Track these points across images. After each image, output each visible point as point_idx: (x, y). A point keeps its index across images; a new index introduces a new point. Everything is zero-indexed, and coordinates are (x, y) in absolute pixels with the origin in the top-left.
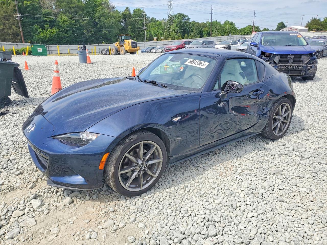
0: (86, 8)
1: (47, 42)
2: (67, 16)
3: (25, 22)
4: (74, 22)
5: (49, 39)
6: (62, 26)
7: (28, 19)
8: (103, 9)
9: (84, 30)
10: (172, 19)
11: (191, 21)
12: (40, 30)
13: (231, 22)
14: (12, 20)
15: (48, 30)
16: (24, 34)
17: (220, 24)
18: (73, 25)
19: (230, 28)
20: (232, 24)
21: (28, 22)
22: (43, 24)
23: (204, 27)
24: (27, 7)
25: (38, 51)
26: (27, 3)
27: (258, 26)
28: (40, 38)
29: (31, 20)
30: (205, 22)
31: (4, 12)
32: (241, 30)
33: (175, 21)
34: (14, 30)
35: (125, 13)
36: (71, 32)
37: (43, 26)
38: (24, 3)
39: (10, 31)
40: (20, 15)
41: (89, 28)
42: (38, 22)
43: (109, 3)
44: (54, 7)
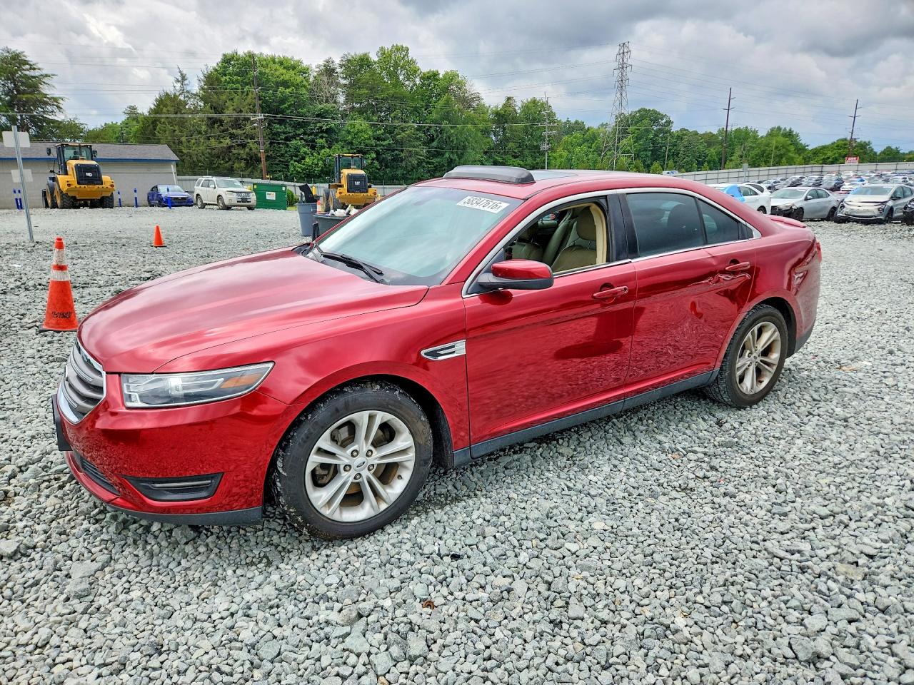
0: (413, 100)
1: (319, 176)
2: (368, 119)
3: (278, 134)
4: (382, 133)
5: (322, 170)
6: (354, 141)
7: (283, 126)
8: (448, 101)
9: (402, 151)
10: (625, 125)
11: (675, 128)
12: (305, 149)
13: (788, 129)
14: (248, 127)
15: (323, 151)
16: (268, 158)
17: (755, 137)
18: (379, 140)
19: (783, 147)
20: (789, 134)
21: (284, 133)
22: (313, 136)
23: (710, 144)
24: (283, 101)
25: (268, 197)
26: (284, 93)
27: (867, 141)
28: (303, 170)
29: (289, 129)
30: (715, 132)
31: (234, 110)
32: (816, 152)
33: (631, 129)
34: (251, 149)
35: (502, 111)
36: (374, 155)
37: (313, 141)
38: (279, 91)
39: (243, 153)
40: (262, 117)
41: (414, 147)
42: (304, 133)
43: (467, 87)
44: (341, 99)
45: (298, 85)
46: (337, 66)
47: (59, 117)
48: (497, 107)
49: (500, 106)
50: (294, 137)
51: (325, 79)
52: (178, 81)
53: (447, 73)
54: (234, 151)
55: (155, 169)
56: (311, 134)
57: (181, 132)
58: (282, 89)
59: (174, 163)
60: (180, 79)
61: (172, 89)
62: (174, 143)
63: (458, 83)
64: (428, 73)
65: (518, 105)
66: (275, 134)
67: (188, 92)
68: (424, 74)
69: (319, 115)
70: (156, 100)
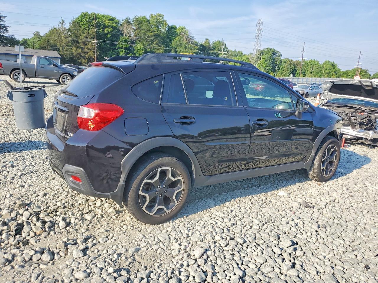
2: (143, 44)
4: (150, 51)
6: (136, 53)
11: (282, 58)
13: (332, 62)
17: (318, 64)
19: (330, 70)
20: (333, 65)
21: (106, 48)
24: (107, 34)
26: (108, 31)
27: (367, 69)
30: (301, 61)
31: (85, 37)
32: (344, 73)
34: (90, 55)
35: (204, 45)
38: (105, 30)
39: (87, 56)
40: (97, 41)
42: (115, 49)
43: (189, 33)
44: (132, 35)
45: (114, 27)
46: (131, 20)
47: (6, 34)
49: (203, 43)
50: (110, 50)
51: (126, 26)
52: (60, 23)
53: (180, 27)
54: (83, 55)
59: (59, 59)
61: (57, 26)
63: (185, 31)
64: (172, 26)
65: (211, 43)
67: (65, 28)
68: (170, 26)
69: (122, 41)
70: (50, 31)
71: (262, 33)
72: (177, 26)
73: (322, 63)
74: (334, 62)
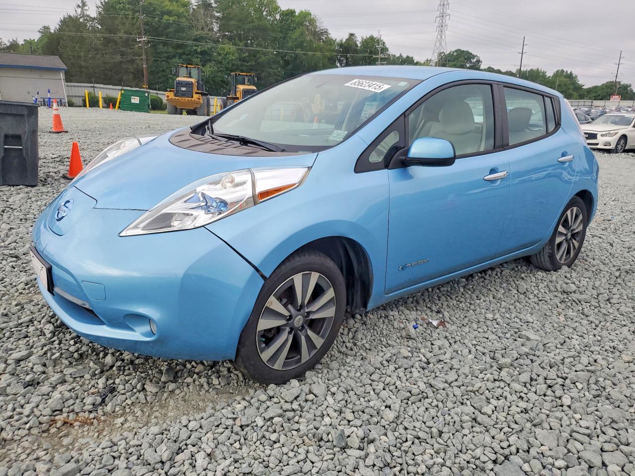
0: (274, 31)
2: (235, 44)
3: (161, 53)
4: (247, 56)
6: (223, 61)
7: (166, 48)
8: (302, 34)
9: (263, 71)
10: (445, 60)
11: (483, 66)
13: (569, 72)
16: (152, 73)
17: (544, 77)
18: (244, 61)
19: (565, 85)
20: (570, 76)
21: (167, 53)
22: (189, 57)
24: (168, 26)
25: (133, 101)
26: (168, 20)
27: (628, 83)
29: (171, 50)
31: (125, 32)
32: (589, 91)
33: (450, 64)
34: (138, 64)
35: (346, 45)
38: (164, 18)
39: (131, 68)
40: (146, 39)
41: (272, 69)
42: (183, 53)
43: (318, 24)
44: (216, 29)
45: (180, 14)
46: (213, 2)
48: (341, 41)
49: (344, 41)
50: (174, 56)
51: (202, 11)
52: (79, 6)
53: (302, 12)
54: (124, 66)
55: (46, 75)
56: (188, 55)
57: (81, 48)
58: (166, 17)
59: (63, 71)
60: (81, 5)
61: (74, 13)
62: (74, 56)
63: (311, 19)
64: (287, 11)
65: (359, 40)
66: (159, 53)
67: (88, 16)
68: (283, 11)
69: (195, 40)
70: (61, 21)
71: (448, 22)
72: (296, 11)
73: (552, 75)
74: (571, 73)
